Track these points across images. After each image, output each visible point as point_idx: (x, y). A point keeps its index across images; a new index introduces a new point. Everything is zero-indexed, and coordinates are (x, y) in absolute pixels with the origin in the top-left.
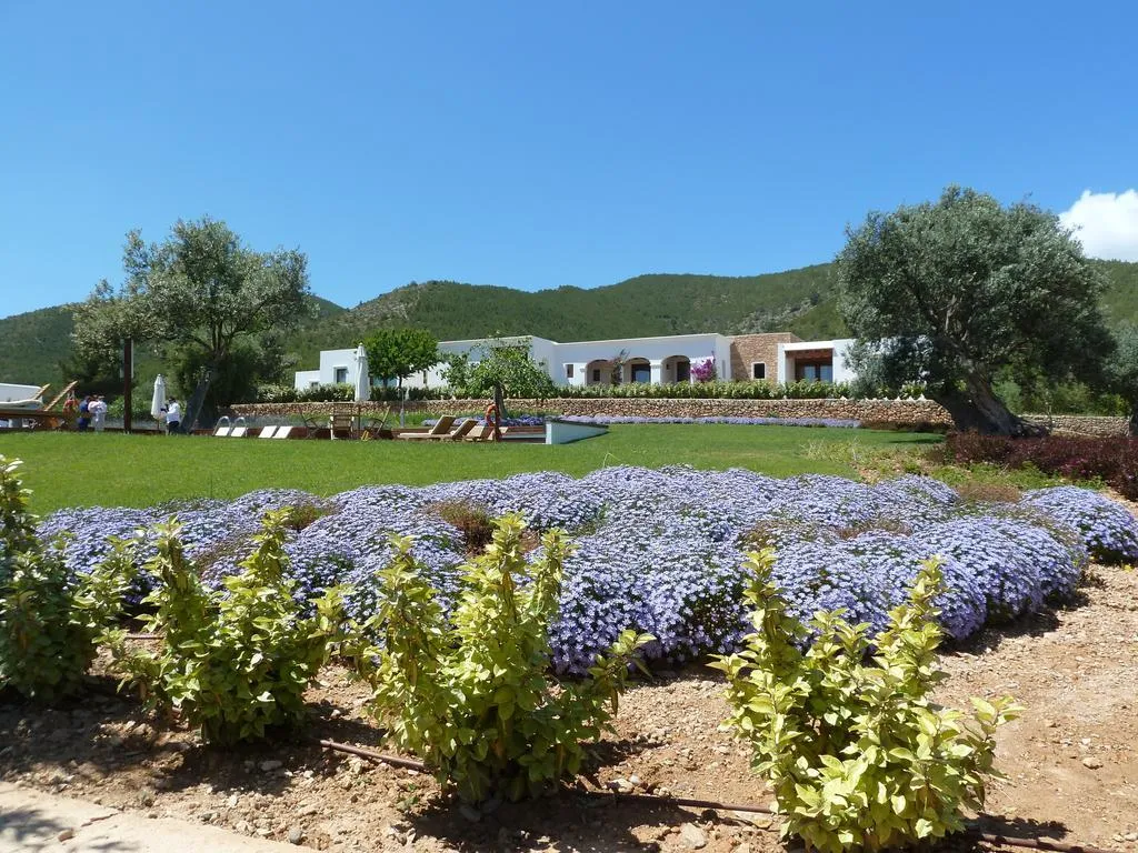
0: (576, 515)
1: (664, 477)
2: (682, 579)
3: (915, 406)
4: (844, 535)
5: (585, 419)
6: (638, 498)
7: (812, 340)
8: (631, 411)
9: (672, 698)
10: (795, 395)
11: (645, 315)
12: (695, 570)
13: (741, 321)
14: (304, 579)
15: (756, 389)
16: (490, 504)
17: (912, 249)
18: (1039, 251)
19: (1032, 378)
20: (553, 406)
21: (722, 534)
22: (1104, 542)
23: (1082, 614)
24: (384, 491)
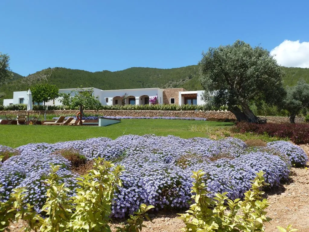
0: (114, 154)
1: (145, 139)
2: (157, 179)
3: (224, 113)
4: (212, 160)
5: (112, 117)
6: (137, 147)
7: (189, 91)
8: (129, 115)
9: (154, 226)
10: (185, 109)
11: (133, 81)
12: (162, 175)
13: (165, 84)
14: (4, 183)
15: (172, 107)
16: (81, 150)
17: (223, 60)
18: (264, 62)
19: (261, 104)
20: (101, 113)
21: (169, 160)
22: (295, 160)
23: (292, 186)
24: (39, 146)
